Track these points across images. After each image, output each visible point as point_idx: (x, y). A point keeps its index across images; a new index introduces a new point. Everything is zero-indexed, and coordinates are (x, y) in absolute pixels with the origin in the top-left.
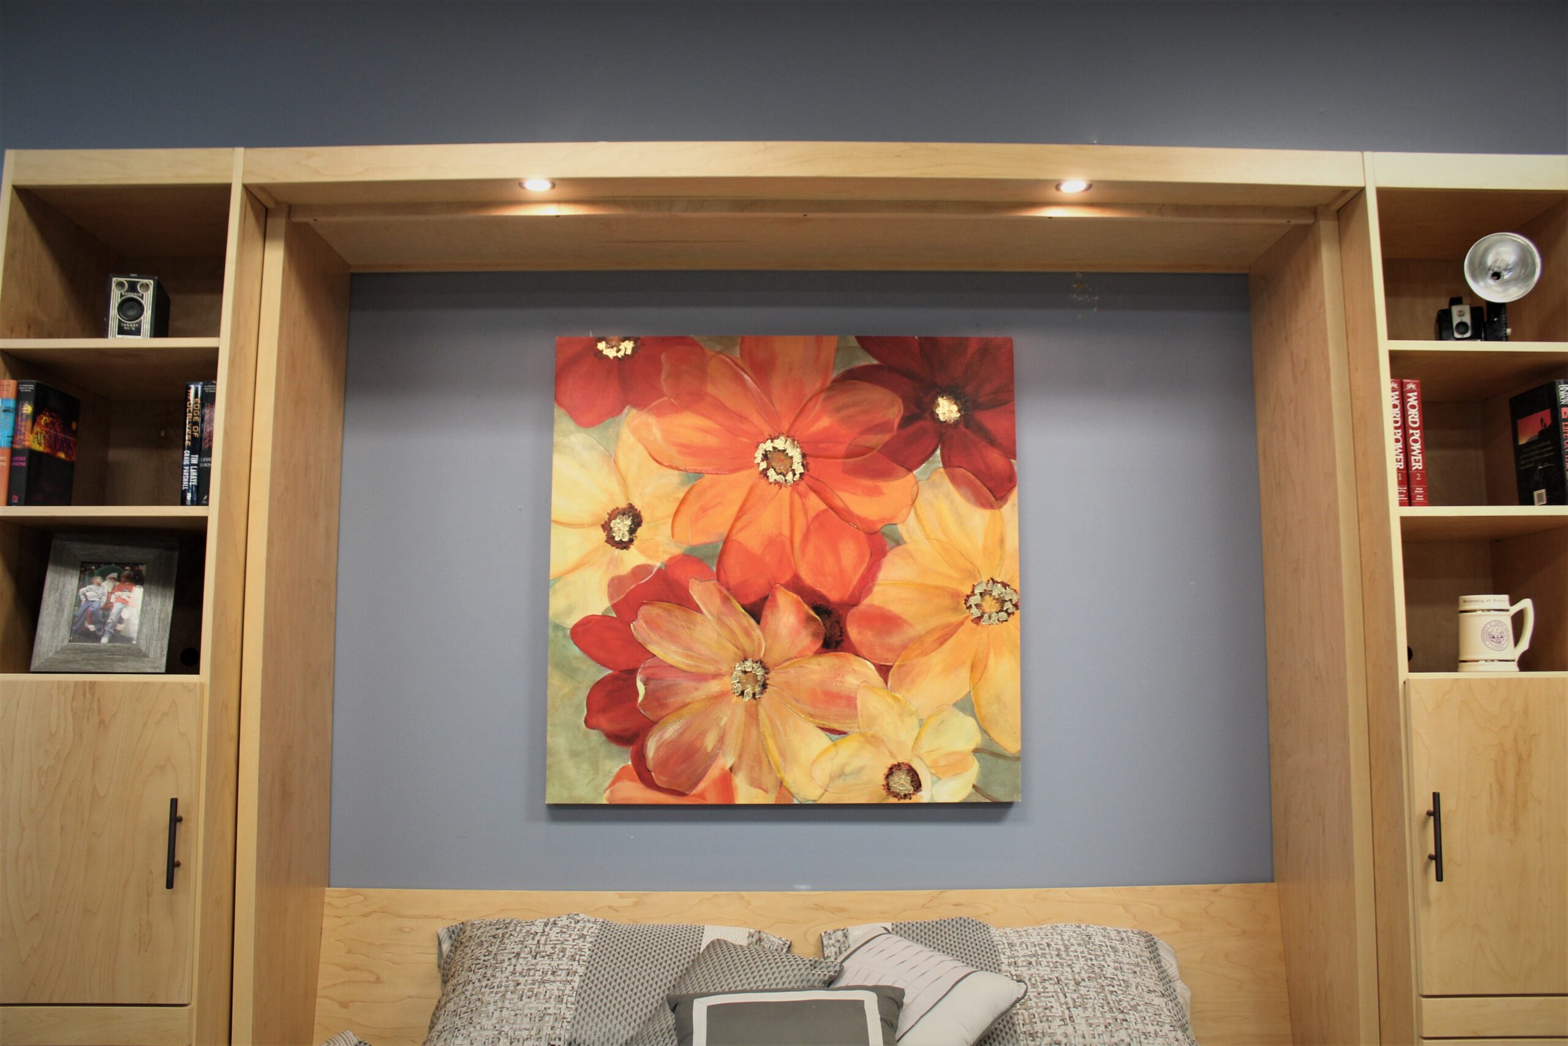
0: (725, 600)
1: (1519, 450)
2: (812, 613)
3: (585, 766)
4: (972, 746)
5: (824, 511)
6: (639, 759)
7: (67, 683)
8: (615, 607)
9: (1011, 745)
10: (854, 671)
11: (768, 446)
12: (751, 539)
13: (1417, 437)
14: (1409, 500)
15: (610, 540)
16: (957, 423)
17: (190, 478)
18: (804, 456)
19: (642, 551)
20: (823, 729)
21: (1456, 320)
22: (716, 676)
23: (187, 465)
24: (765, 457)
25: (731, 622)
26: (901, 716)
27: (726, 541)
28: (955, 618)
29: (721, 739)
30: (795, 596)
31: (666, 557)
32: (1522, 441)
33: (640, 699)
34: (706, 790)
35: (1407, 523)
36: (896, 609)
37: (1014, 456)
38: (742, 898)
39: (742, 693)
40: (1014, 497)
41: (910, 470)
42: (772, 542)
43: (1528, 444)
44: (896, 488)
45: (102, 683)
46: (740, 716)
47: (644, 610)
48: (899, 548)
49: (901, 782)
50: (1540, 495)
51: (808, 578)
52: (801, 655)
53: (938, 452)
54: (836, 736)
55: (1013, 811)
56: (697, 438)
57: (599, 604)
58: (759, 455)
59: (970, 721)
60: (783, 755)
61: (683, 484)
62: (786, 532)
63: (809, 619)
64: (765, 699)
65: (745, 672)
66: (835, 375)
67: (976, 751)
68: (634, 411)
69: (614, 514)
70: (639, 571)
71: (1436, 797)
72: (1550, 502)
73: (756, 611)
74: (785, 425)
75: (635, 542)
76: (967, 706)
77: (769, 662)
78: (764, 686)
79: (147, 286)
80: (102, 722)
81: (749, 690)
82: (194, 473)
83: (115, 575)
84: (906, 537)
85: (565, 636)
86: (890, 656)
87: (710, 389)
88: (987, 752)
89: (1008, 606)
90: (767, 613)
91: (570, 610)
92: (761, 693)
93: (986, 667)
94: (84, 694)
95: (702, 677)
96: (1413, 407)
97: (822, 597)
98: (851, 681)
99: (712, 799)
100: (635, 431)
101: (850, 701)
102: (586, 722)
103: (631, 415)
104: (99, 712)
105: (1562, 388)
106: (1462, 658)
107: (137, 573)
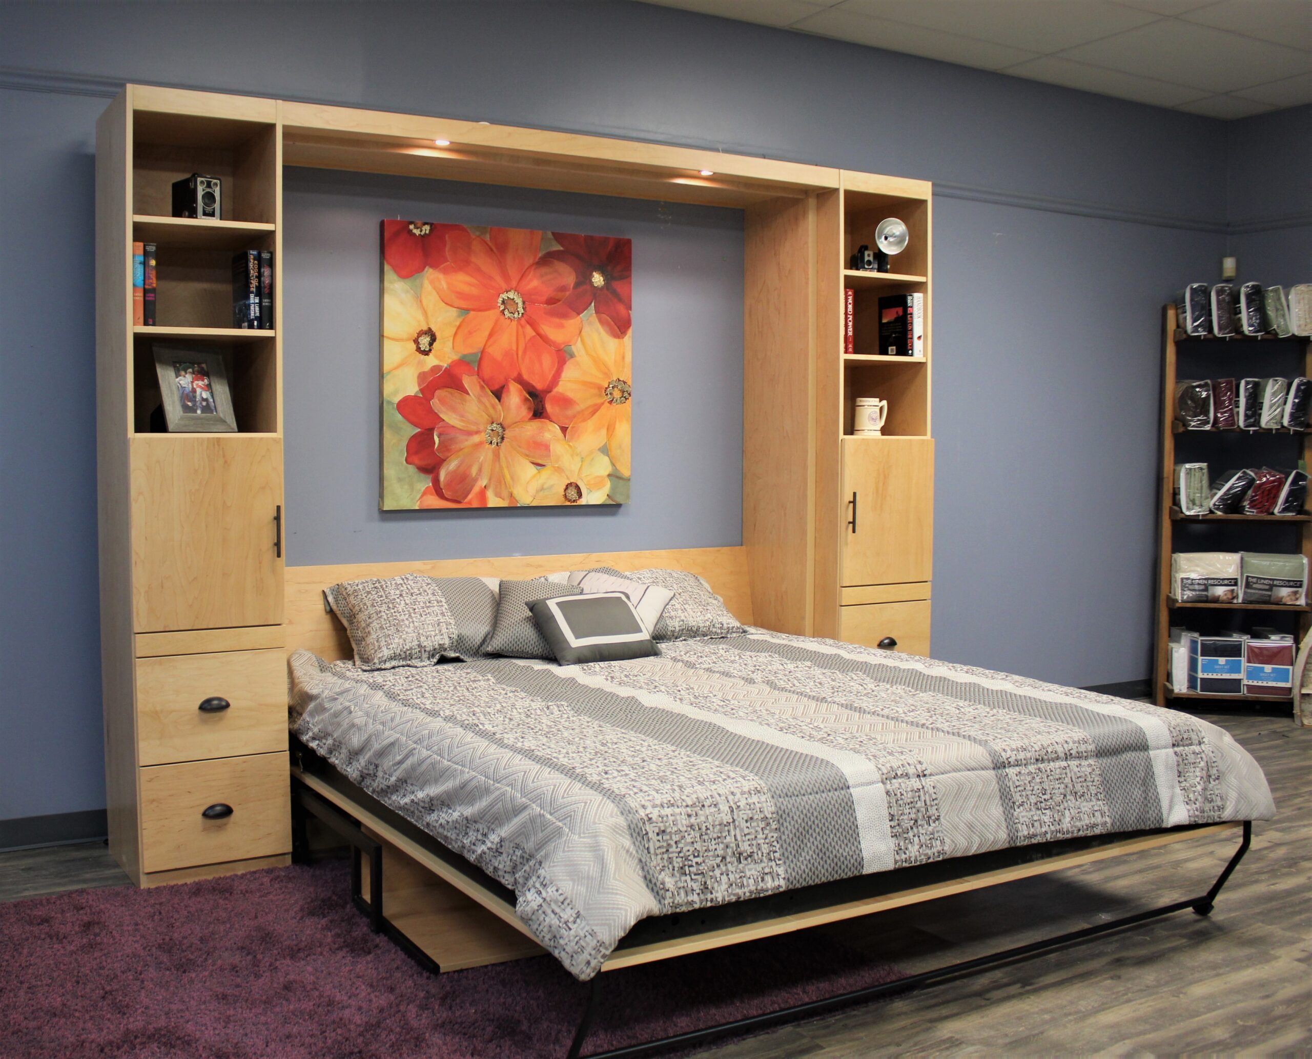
0: (482, 387)
1: (882, 325)
2: (528, 396)
3: (406, 487)
4: (607, 473)
5: (534, 337)
6: (436, 481)
7: (203, 439)
8: (422, 390)
9: (626, 472)
10: (549, 430)
11: (504, 296)
12: (496, 351)
13: (851, 319)
14: (846, 352)
15: (418, 349)
16: (602, 288)
17: (254, 311)
18: (524, 303)
19: (436, 357)
20: (533, 463)
21: (866, 259)
22: (477, 432)
23: (253, 303)
24: (503, 302)
25: (485, 400)
26: (572, 456)
27: (483, 352)
28: (599, 401)
29: (480, 470)
30: (519, 386)
31: (450, 361)
32: (884, 321)
33: (436, 446)
34: (472, 500)
35: (846, 361)
36: (570, 394)
37: (630, 308)
38: (489, 561)
39: (491, 443)
40: (630, 332)
41: (579, 314)
42: (507, 353)
43: (888, 323)
44: (571, 323)
45: (223, 438)
46: (490, 456)
47: (438, 393)
48: (572, 361)
49: (572, 493)
50: (892, 350)
51: (526, 377)
52: (522, 421)
53: (593, 304)
54: (539, 468)
55: (622, 509)
56: (466, 289)
57: (412, 389)
58: (500, 300)
59: (606, 459)
60: (512, 478)
61: (459, 316)
62: (514, 348)
63: (526, 400)
64: (503, 446)
65: (493, 430)
66: (540, 255)
67: (609, 475)
68: (431, 270)
69: (421, 333)
70: (435, 369)
71: (855, 494)
72: (898, 354)
73: (498, 394)
74: (514, 284)
75: (432, 351)
76: (605, 450)
77: (505, 424)
78: (503, 438)
79: (216, 184)
80: (226, 462)
81: (495, 441)
82: (257, 309)
83: (190, 370)
84: (576, 353)
85: (393, 408)
86: (567, 421)
87: (473, 259)
88: (615, 476)
89: (626, 394)
90: (504, 395)
91: (396, 393)
92: (501, 442)
93: (614, 429)
94: (214, 445)
95: (470, 433)
96: (850, 304)
97: (533, 387)
98: (547, 436)
99: (475, 505)
100: (432, 282)
101: (547, 447)
102: (406, 460)
103: (429, 272)
104: (224, 456)
105: (909, 298)
106: (856, 429)
107: (202, 368)
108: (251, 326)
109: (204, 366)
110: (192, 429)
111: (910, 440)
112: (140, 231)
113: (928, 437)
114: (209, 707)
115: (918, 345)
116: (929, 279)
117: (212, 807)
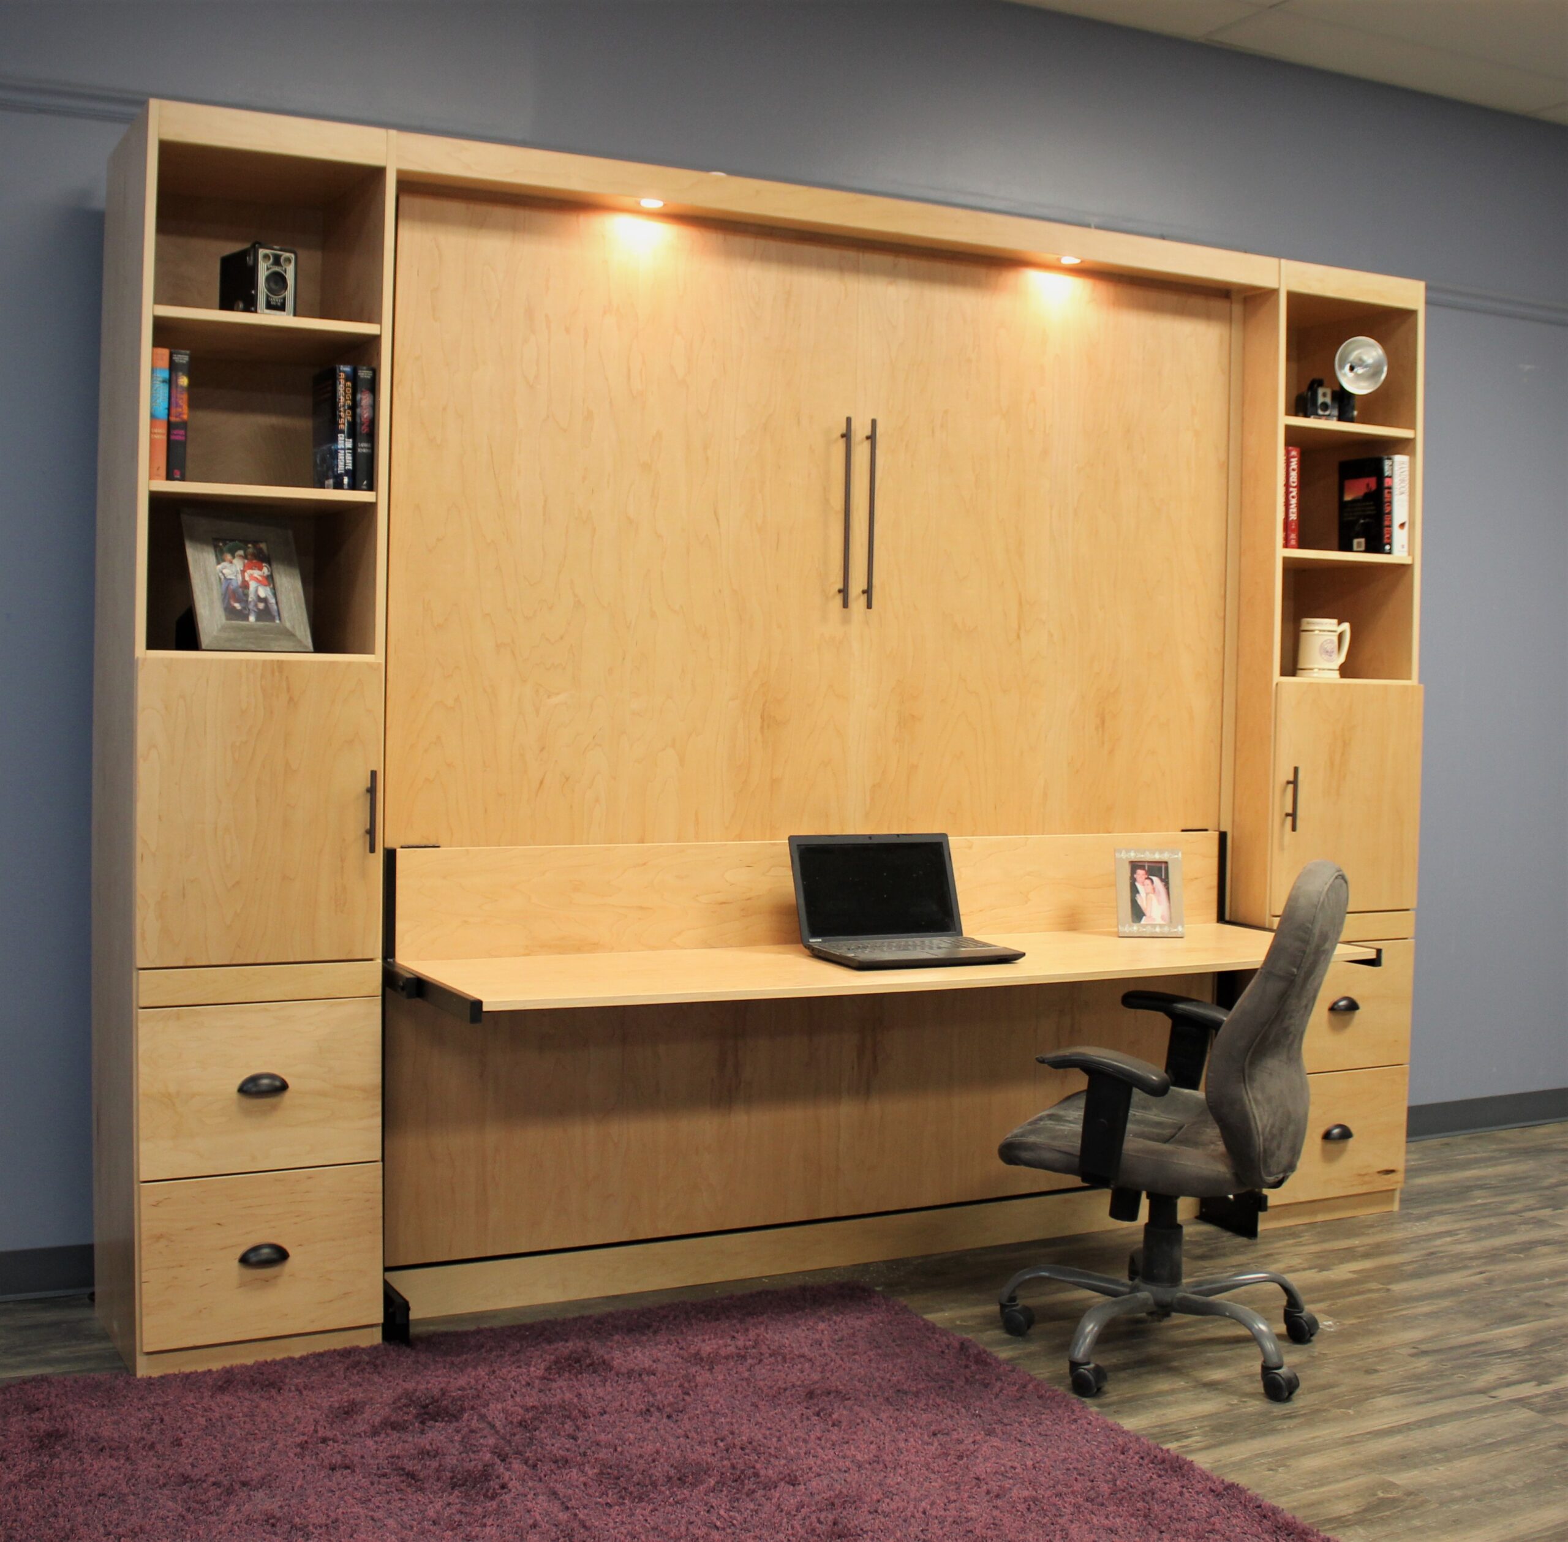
1: (1343, 505)
7: (255, 663)
13: (1294, 494)
14: (1286, 545)
17: (344, 462)
21: (1320, 400)
23: (342, 449)
32: (1348, 498)
35: (1287, 561)
43: (1353, 502)
45: (289, 662)
50: (1359, 544)
71: (1296, 770)
72: (1368, 550)
79: (288, 260)
80: (291, 699)
82: (349, 458)
83: (241, 552)
94: (273, 673)
96: (1293, 470)
104: (288, 689)
105: (1387, 463)
106: (1300, 666)
107: (261, 550)
108: (338, 485)
109: (263, 546)
110: (239, 645)
111: (1386, 686)
112: (165, 332)
113: (1414, 681)
114: (254, 1089)
115: (1399, 538)
116: (1418, 434)
117: (256, 1249)
